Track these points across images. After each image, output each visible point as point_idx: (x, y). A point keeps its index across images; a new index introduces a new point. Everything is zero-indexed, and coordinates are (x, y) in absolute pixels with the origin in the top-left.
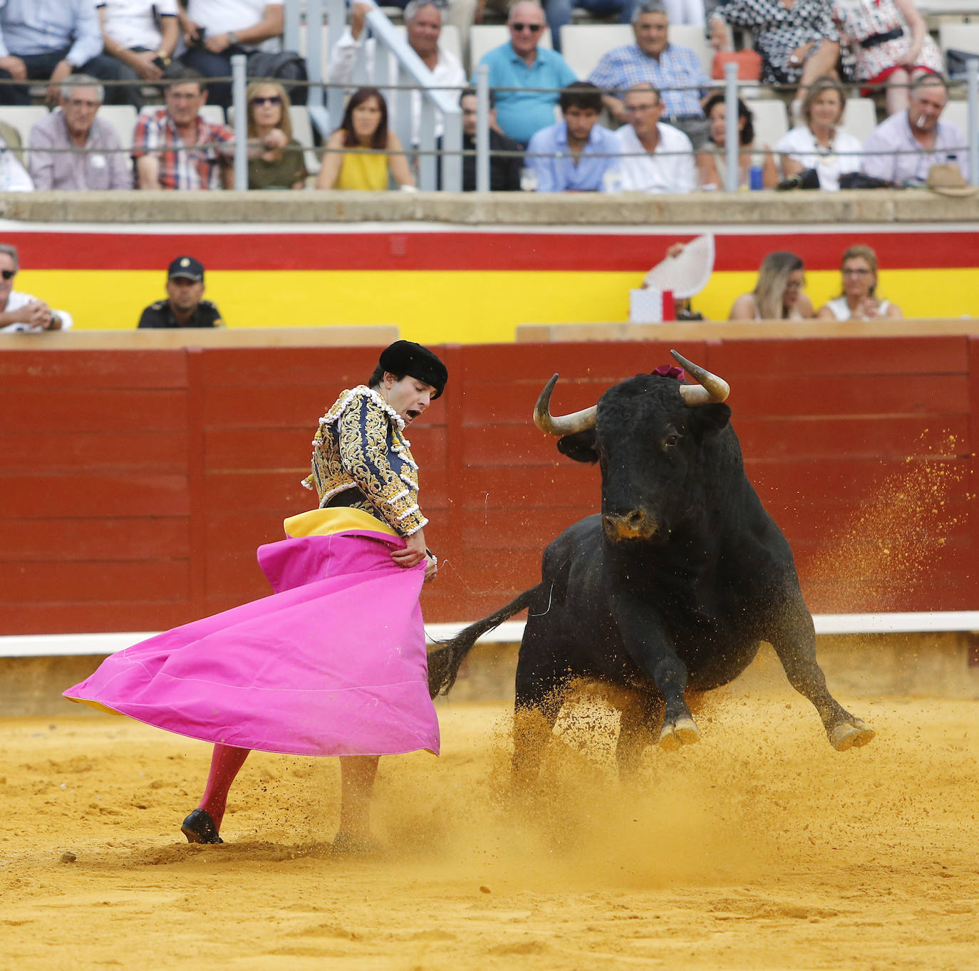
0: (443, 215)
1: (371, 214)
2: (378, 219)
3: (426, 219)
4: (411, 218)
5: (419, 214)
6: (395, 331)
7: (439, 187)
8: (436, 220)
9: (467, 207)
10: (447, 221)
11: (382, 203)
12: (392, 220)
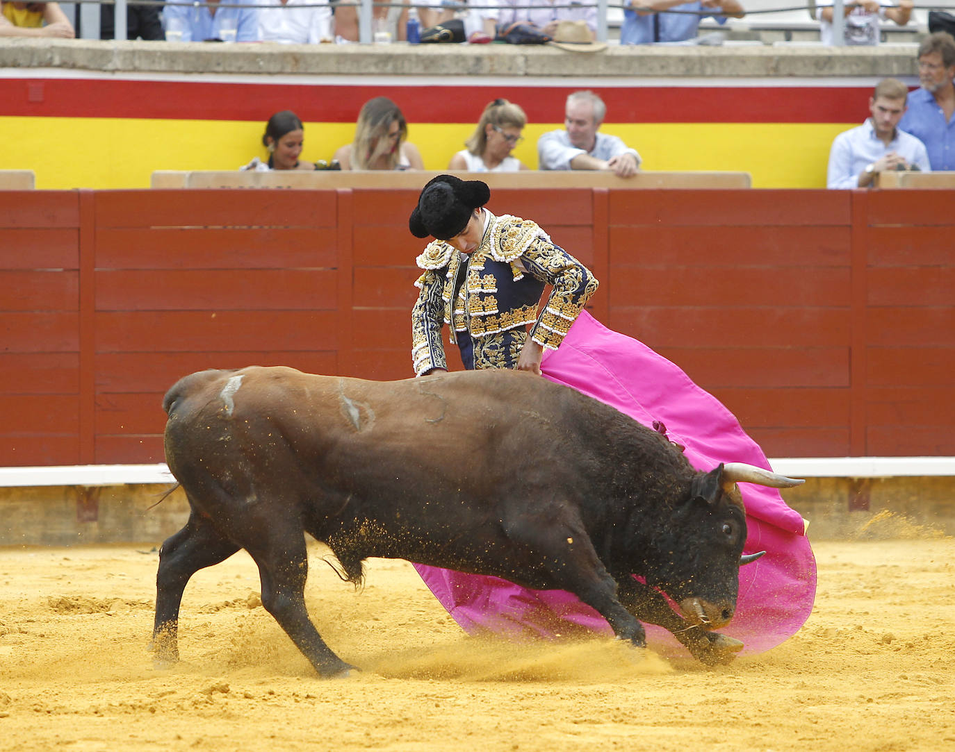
0: (80, 63)
1: (9, 61)
2: (15, 65)
3: (62, 66)
4: (49, 65)
5: (57, 61)
6: (31, 177)
7: (78, 35)
8: (73, 67)
9: (105, 54)
10: (84, 68)
11: (22, 50)
12: (29, 66)
